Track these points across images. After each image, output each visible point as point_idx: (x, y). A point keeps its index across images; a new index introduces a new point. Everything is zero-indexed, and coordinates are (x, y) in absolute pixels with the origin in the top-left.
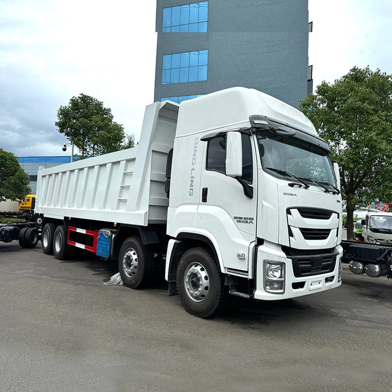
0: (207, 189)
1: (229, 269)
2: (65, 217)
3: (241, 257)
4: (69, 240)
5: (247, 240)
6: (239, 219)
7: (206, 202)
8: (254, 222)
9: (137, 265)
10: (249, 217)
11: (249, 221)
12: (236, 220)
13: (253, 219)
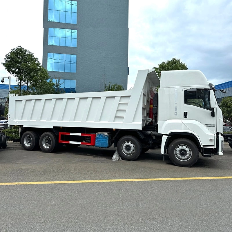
0: (187, 113)
1: (203, 145)
2: (54, 127)
3: (211, 140)
4: (61, 140)
5: (213, 133)
6: (207, 125)
7: (187, 118)
8: (216, 126)
9: (134, 149)
10: (213, 124)
11: (213, 126)
12: (206, 126)
13: (215, 125)
